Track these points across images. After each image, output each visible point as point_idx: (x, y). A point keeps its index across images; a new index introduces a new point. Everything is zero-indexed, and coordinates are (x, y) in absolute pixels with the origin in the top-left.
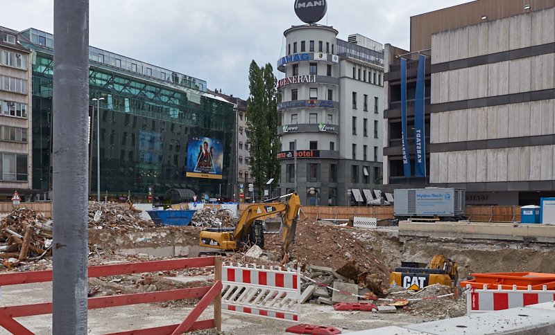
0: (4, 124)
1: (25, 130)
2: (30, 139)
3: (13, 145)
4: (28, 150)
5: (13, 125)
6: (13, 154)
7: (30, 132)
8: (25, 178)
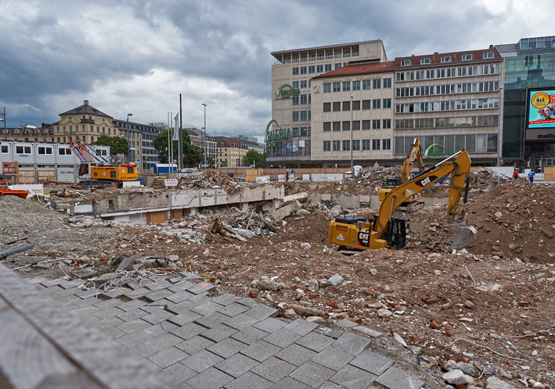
0: (479, 115)
1: (496, 117)
2: (501, 122)
3: (486, 128)
4: (499, 130)
5: (487, 114)
6: (485, 134)
7: (501, 117)
8: (496, 150)
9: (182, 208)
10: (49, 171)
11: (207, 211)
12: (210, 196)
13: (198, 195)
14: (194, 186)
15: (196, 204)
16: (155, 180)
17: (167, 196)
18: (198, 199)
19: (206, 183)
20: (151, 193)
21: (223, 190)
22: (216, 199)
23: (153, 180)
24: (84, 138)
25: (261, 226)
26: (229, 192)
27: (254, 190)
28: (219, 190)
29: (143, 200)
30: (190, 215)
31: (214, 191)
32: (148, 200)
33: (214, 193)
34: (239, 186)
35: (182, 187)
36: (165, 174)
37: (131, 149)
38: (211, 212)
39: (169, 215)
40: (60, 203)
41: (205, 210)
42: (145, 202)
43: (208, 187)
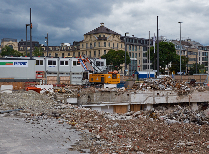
9: (139, 103)
10: (66, 77)
11: (161, 107)
12: (162, 96)
13: (152, 95)
14: (152, 88)
15: (150, 101)
16: (134, 84)
17: (128, 95)
18: (152, 98)
19: (161, 86)
20: (116, 92)
21: (173, 92)
22: (167, 98)
23: (133, 84)
24: (99, 51)
25: (190, 119)
26: (179, 94)
27: (203, 93)
28: (170, 92)
29: (110, 97)
30: (146, 109)
31: (166, 92)
32: (114, 97)
33: (165, 94)
34: (188, 89)
35: (143, 89)
36: (142, 79)
37: (131, 59)
38: (164, 108)
39: (129, 108)
40: (59, 96)
41: (159, 106)
42: (112, 98)
43: (163, 89)
